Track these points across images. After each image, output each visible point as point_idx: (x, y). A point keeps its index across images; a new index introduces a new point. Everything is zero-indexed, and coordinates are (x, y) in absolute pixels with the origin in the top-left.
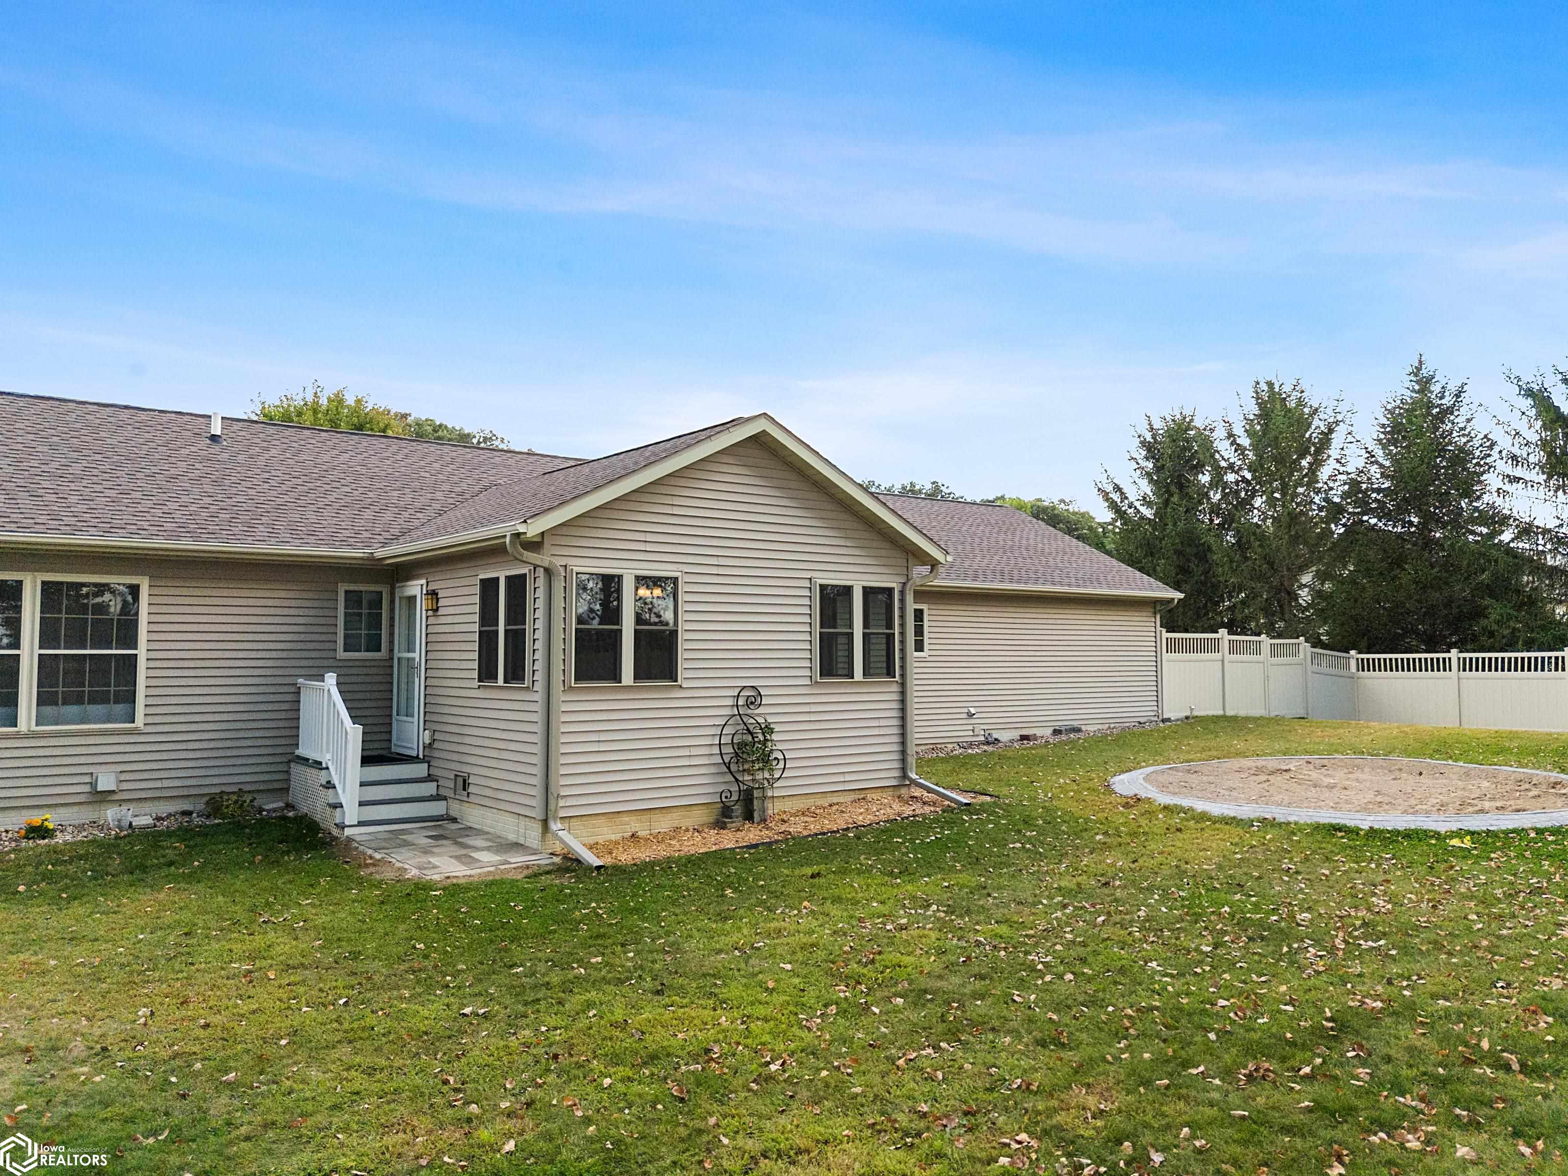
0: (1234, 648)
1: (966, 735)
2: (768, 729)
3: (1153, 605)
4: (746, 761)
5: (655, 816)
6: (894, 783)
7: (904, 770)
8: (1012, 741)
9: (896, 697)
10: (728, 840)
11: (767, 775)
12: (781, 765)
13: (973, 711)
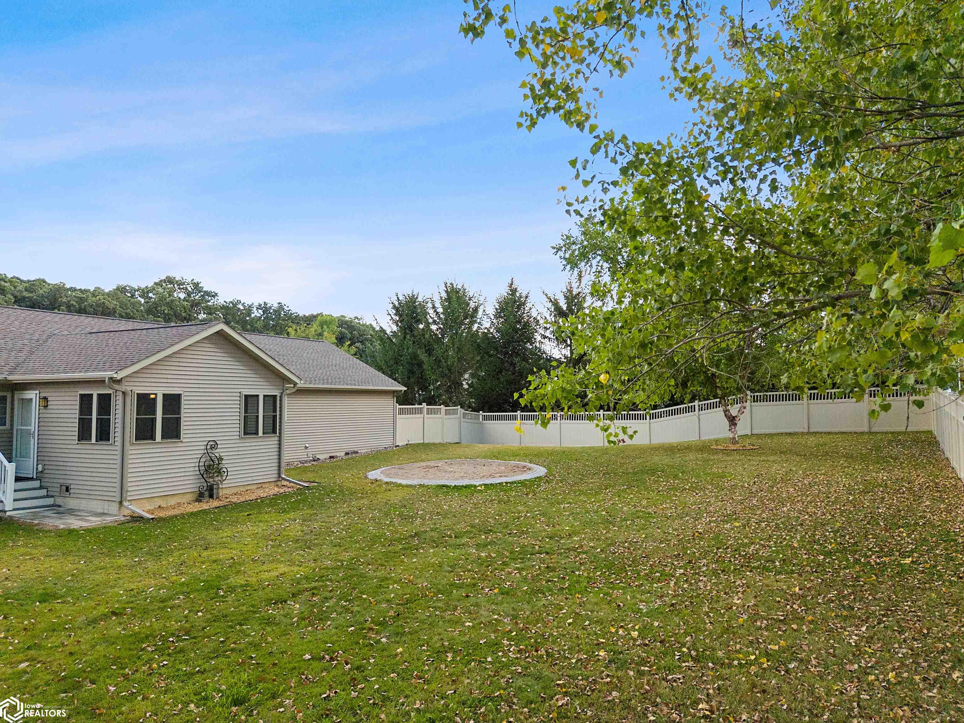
0: (429, 412)
1: (304, 457)
2: (220, 459)
3: (393, 393)
4: (210, 473)
5: (169, 498)
6: (275, 480)
7: (279, 474)
8: (325, 459)
9: (277, 442)
10: (205, 506)
11: (220, 478)
12: (226, 474)
13: (307, 445)
